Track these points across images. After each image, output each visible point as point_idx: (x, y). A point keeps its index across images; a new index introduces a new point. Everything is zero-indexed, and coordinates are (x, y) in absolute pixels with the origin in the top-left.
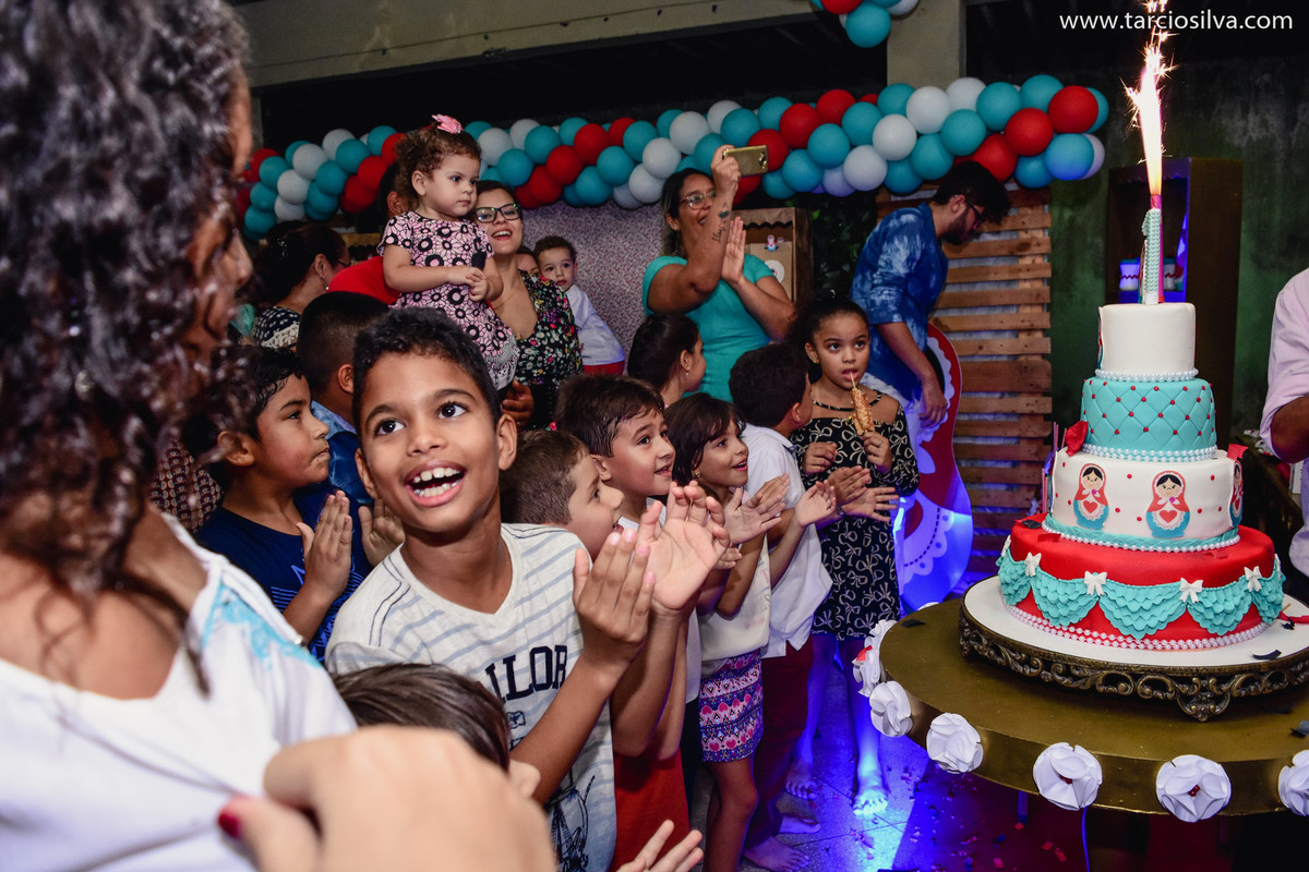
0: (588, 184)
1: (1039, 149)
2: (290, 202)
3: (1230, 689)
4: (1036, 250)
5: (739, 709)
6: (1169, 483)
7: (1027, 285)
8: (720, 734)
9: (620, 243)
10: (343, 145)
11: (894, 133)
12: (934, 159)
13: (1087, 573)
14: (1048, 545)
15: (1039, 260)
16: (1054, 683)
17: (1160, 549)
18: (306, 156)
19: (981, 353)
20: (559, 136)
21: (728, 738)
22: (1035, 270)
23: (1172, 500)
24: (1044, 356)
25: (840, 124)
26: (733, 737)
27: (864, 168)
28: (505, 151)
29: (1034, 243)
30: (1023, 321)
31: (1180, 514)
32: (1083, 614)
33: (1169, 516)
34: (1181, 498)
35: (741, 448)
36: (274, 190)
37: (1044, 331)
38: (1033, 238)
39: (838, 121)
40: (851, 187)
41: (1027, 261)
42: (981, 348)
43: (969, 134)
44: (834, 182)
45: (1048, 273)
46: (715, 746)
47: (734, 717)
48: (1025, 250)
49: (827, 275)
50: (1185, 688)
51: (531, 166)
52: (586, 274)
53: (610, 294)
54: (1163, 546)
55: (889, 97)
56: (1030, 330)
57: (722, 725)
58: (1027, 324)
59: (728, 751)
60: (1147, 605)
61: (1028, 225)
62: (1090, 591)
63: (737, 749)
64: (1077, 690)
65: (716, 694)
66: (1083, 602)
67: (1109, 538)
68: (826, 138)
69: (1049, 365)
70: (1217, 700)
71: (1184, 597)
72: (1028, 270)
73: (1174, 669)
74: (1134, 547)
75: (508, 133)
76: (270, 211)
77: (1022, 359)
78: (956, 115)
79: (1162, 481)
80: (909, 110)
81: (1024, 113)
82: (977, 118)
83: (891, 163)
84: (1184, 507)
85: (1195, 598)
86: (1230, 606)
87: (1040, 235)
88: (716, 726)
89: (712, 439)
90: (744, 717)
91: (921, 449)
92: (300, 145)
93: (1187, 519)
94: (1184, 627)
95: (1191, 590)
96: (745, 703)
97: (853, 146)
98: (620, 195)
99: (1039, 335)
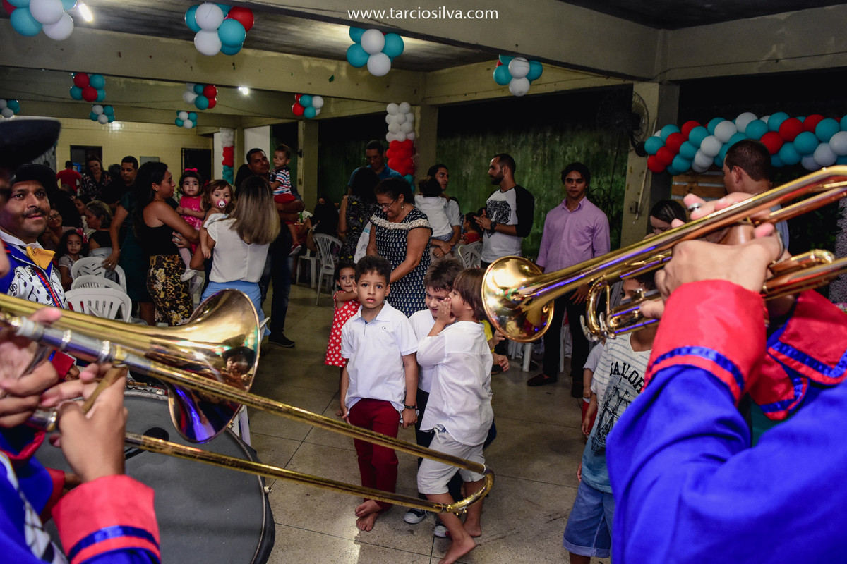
2: (705, 156)
10: (750, 124)
18: (723, 129)
36: (698, 147)
76: (691, 160)
92: (719, 122)
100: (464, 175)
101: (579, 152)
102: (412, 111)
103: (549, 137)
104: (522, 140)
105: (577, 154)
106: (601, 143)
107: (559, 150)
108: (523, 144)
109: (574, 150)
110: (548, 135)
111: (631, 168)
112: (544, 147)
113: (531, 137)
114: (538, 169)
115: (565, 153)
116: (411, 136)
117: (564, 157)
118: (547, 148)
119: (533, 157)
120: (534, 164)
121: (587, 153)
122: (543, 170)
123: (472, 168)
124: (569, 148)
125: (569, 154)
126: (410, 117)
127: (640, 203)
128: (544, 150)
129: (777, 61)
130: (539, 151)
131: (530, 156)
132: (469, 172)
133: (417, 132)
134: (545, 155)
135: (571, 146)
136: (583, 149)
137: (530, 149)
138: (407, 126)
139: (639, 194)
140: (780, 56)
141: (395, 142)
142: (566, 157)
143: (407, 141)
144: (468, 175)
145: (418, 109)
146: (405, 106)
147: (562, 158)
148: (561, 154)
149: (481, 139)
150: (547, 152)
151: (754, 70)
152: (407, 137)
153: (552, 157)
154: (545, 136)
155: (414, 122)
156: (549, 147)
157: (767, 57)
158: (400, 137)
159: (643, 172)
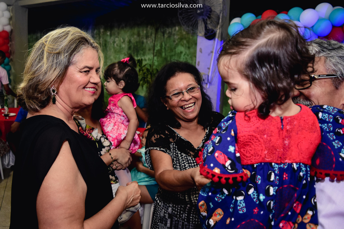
101: (124, 41)
103: (103, 32)
105: (123, 42)
106: (139, 35)
107: (110, 40)
109: (120, 40)
111: (201, 49)
112: (100, 38)
115: (114, 42)
117: (114, 45)
118: (101, 39)
121: (130, 42)
124: (117, 39)
125: (117, 43)
127: (210, 75)
128: (99, 40)
135: (118, 38)
136: (127, 39)
142: (115, 45)
147: (112, 45)
148: (111, 42)
150: (101, 42)
153: (105, 45)
154: (99, 32)
156: (103, 38)
159: (212, 52)
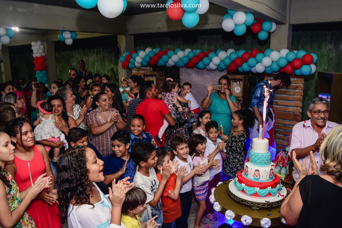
0: (200, 65)
1: (299, 68)
2: (138, 63)
3: (260, 206)
4: (299, 88)
5: (204, 191)
6: (257, 171)
7: (298, 96)
8: (201, 196)
9: (208, 77)
10: (150, 52)
11: (267, 61)
12: (275, 68)
13: (243, 183)
14: (240, 177)
15: (301, 91)
16: (235, 200)
17: (255, 181)
18: (142, 54)
19: (286, 111)
20: (195, 53)
21: (202, 197)
22: (299, 93)
23: (257, 174)
24: (300, 113)
25: (255, 58)
26: (203, 196)
27: (259, 68)
28: (183, 56)
29: (300, 87)
30: (296, 104)
31: (259, 176)
32: (242, 190)
33: (257, 176)
34: (259, 174)
35: (205, 146)
36: (135, 60)
37: (301, 107)
38: (300, 85)
39: (255, 57)
40: (256, 72)
41: (297, 91)
42: (286, 109)
43: (283, 63)
44: (253, 70)
45: (302, 94)
46: (200, 198)
47: (203, 193)
48: (298, 88)
49: (253, 89)
50: (252, 205)
51: (189, 60)
52: (200, 83)
53: (205, 88)
54: (256, 181)
55: (267, 52)
56: (297, 107)
57: (201, 194)
58: (297, 105)
59: (202, 199)
60: (250, 190)
61: (299, 82)
62: (242, 186)
63: (204, 198)
64: (237, 201)
65: (197, 189)
66: (242, 188)
67: (248, 178)
68: (252, 61)
69: (301, 115)
70: (258, 207)
71: (256, 190)
72: (298, 93)
73: (252, 202)
74: (251, 180)
75: (184, 52)
76: (134, 64)
77: (295, 113)
78: (281, 58)
79: (256, 171)
80: (270, 56)
81: (296, 59)
82: (285, 60)
83: (266, 67)
84: (259, 175)
85: (258, 191)
86: (263, 193)
87: (301, 85)
88: (200, 194)
89: (200, 143)
90: (205, 193)
91: (267, 133)
92: (140, 51)
93: (260, 177)
94: (256, 195)
95: (257, 189)
96: (205, 190)
97: (258, 63)
98: (207, 67)
99: (299, 108)
100: (73, 66)
102: (42, 44)
104: (92, 52)
108: (93, 53)
110: (101, 49)
113: (95, 50)
114: (99, 63)
116: (43, 55)
119: (97, 58)
120: (98, 61)
122: (101, 63)
123: (75, 63)
126: (42, 47)
129: (160, 28)
130: (99, 56)
131: (96, 58)
132: (75, 65)
133: (46, 52)
134: (101, 57)
137: (95, 55)
138: (41, 51)
139: (123, 75)
140: (161, 26)
141: (37, 57)
143: (42, 57)
144: (74, 65)
145: (45, 43)
146: (39, 43)
149: (77, 51)
151: (154, 31)
152: (41, 55)
155: (44, 49)
157: (157, 27)
158: (39, 55)
